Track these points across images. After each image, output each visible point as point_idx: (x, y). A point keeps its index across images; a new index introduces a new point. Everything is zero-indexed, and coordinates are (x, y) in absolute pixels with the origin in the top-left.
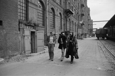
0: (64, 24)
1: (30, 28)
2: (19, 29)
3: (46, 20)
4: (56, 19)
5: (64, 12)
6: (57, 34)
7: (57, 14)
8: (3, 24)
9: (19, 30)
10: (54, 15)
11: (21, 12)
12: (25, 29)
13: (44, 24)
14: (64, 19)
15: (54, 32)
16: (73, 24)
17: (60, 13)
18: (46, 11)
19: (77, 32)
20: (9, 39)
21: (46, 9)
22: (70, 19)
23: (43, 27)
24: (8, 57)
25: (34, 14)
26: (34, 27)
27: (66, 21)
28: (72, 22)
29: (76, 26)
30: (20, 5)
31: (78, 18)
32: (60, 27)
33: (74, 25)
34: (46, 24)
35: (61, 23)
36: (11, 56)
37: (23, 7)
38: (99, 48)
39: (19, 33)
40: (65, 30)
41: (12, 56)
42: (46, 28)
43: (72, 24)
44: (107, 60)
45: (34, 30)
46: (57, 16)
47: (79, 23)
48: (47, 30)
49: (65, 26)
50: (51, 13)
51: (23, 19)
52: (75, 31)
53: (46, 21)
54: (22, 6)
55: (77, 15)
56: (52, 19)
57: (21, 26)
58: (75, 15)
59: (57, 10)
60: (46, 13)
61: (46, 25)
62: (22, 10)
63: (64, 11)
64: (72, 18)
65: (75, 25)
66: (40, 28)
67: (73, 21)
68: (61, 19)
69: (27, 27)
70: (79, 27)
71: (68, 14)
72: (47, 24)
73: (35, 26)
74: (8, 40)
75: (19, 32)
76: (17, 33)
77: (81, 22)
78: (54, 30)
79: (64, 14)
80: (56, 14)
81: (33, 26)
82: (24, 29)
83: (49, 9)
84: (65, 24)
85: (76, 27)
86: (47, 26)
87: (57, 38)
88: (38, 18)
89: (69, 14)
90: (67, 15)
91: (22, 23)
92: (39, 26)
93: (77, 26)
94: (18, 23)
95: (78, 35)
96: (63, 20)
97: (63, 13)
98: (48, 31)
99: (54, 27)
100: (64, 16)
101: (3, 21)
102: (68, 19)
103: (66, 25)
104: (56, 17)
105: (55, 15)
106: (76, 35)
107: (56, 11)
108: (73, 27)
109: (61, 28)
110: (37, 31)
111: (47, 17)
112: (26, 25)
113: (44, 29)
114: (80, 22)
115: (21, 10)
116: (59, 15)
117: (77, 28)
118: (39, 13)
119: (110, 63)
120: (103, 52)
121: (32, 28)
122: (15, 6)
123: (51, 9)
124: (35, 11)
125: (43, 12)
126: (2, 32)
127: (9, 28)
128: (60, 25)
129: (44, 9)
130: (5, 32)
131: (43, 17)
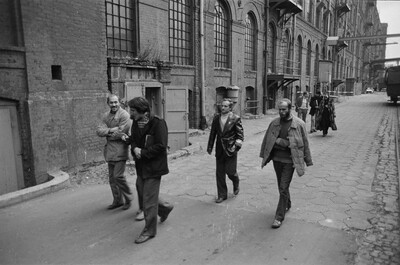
0: (265, 53)
1: (142, 77)
2: (110, 83)
3: (200, 42)
4: (234, 36)
5: (265, 9)
6: (236, 87)
7: (239, 19)
8: (63, 75)
9: (110, 89)
10: (229, 22)
11: (116, 24)
12: (126, 84)
13: (192, 58)
14: (265, 34)
15: (228, 80)
16: (301, 48)
17: (251, 15)
18: (199, 13)
19: (316, 73)
20: (81, 117)
21: (199, 4)
22: (287, 31)
23: (189, 68)
24: (81, 168)
25: (158, 29)
26: (157, 73)
27: (274, 38)
28: (296, 42)
29: (313, 55)
30: (113, 4)
31: (321, 25)
32: (250, 62)
33: (304, 52)
34: (200, 56)
35: (254, 48)
36: (87, 166)
37: (123, 9)
38: (376, 143)
40: (270, 72)
41: (91, 165)
42: (200, 71)
43: (296, 49)
44: (373, 194)
45: (155, 84)
46: (240, 24)
47: (325, 41)
48: (200, 75)
49: (269, 55)
50: (218, 15)
51: (123, 48)
52: (308, 73)
53: (200, 46)
54: (119, 5)
55: (318, 12)
56: (220, 36)
57: (115, 76)
58: (310, 14)
59: (239, 4)
60: (199, 20)
61: (200, 60)
62: (119, 17)
63: (266, 5)
64: (296, 26)
65: (309, 51)
66: (179, 72)
67: (300, 37)
68: (255, 32)
69: (135, 76)
70: (324, 57)
71: (282, 12)
72: (203, 58)
73: (159, 69)
74: (78, 122)
77: (333, 39)
78: (228, 74)
79: (265, 15)
80: (234, 18)
81: (153, 70)
82: (123, 82)
83: (208, 4)
84: (269, 50)
85: (313, 60)
86: (200, 65)
87: (236, 100)
88: (171, 40)
89: (285, 13)
90: (279, 19)
91: (116, 65)
92: (176, 65)
93: (317, 54)
94: (104, 68)
95: (317, 86)
96: (260, 37)
97: (261, 11)
98: (204, 81)
99: (228, 63)
100: (265, 21)
101: (63, 67)
102: (281, 33)
103: (274, 53)
104: (234, 28)
105: (232, 21)
106: (312, 87)
107: (237, 7)
108: (300, 59)
109: (254, 67)
110: (166, 87)
111: (202, 33)
112: (130, 69)
113: (191, 73)
114: (329, 38)
115: (116, 19)
116: (247, 20)
117: (317, 62)
118: (174, 20)
119: (373, 204)
120: (378, 164)
121: (151, 75)
122: (95, 15)
123: (217, 4)
124: (161, 16)
125: (190, 15)
126: (60, 98)
127: (80, 86)
128: (249, 56)
129: (192, 6)
130: (70, 99)
131: (190, 32)
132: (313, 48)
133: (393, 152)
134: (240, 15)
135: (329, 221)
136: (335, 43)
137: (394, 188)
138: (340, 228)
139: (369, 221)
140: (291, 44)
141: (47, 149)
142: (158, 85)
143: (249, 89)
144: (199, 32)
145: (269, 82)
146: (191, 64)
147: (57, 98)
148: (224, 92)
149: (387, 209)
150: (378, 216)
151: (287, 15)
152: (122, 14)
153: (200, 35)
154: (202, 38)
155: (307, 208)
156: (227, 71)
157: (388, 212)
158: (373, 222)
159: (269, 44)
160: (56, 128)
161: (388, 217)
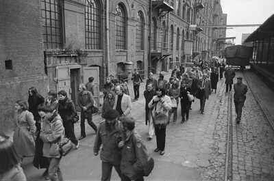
0: (149, 38)
1: (68, 62)
2: (46, 68)
3: (106, 33)
4: (129, 28)
5: (150, 9)
6: (131, 63)
7: (132, 16)
8: (13, 66)
9: (46, 72)
10: (125, 19)
12: (57, 68)
13: (100, 44)
14: (150, 25)
15: (125, 57)
16: (173, 33)
17: (140, 12)
18: (106, 14)
19: (183, 49)
21: (106, 8)
22: (164, 23)
23: (99, 52)
25: (78, 27)
26: (78, 59)
27: (156, 27)
28: (170, 29)
29: (181, 37)
30: (46, 11)
31: (186, 17)
32: (139, 44)
33: (175, 35)
34: (106, 43)
35: (142, 35)
37: (53, 14)
38: (218, 101)
39: (46, 79)
40: (152, 50)
42: (106, 53)
43: (169, 34)
44: (213, 141)
46: (133, 19)
47: (188, 28)
48: (106, 56)
49: (152, 41)
50: (118, 14)
51: (54, 41)
52: (178, 49)
53: (106, 36)
54: (50, 11)
55: (184, 9)
56: (119, 29)
57: (50, 63)
58: (178, 10)
59: (132, 6)
60: (106, 19)
61: (106, 46)
62: (51, 19)
63: (150, 6)
64: (170, 19)
65: (178, 35)
66: (92, 55)
67: (172, 26)
68: (142, 27)
69: (63, 61)
70: (188, 38)
71: (160, 10)
72: (108, 44)
73: (79, 56)
75: (45, 77)
76: (42, 80)
77: (193, 26)
78: (125, 54)
79: (149, 13)
80: (129, 16)
81: (75, 57)
82: (55, 67)
83: (112, 8)
84: (152, 36)
85: (180, 40)
86: (107, 49)
87: (131, 71)
88: (87, 33)
89: (162, 11)
90: (158, 15)
91: (50, 55)
92: (90, 50)
93: (183, 36)
94: (42, 59)
95: (183, 57)
96: (146, 27)
97: (147, 10)
98: (109, 60)
99: (125, 47)
100: (150, 17)
101: (13, 61)
102: (160, 24)
103: (155, 37)
104: (129, 23)
105: (127, 18)
106: (180, 58)
107: (131, 8)
108: (172, 42)
109: (142, 48)
110: (84, 68)
111: (108, 28)
112: (60, 57)
113: (101, 55)
114: (191, 26)
115: (48, 21)
116: (137, 17)
117: (183, 42)
118: (88, 19)
119: (212, 148)
120: (218, 118)
121: (73, 60)
122: (35, 24)
123: (118, 6)
124: (80, 17)
125: (99, 16)
126: (12, 82)
127: (26, 73)
128: (139, 40)
129: (101, 9)
130: (19, 82)
131: (99, 27)
132: (181, 32)
133: (226, 109)
134: (133, 13)
135: (187, 162)
136: (195, 29)
137: (225, 136)
138: (193, 167)
139: (209, 161)
140: (167, 31)
141: (3, 118)
142: (79, 66)
143: (139, 62)
144: (106, 27)
145: (152, 57)
146: (100, 48)
147: (9, 82)
148: (122, 66)
149: (219, 151)
150: (215, 157)
151: (164, 12)
152: (53, 17)
153: (106, 29)
154: (108, 31)
155: (174, 153)
156: (124, 51)
157: (220, 154)
158: (211, 161)
159: (152, 32)
160: (9, 103)
161: (220, 157)
